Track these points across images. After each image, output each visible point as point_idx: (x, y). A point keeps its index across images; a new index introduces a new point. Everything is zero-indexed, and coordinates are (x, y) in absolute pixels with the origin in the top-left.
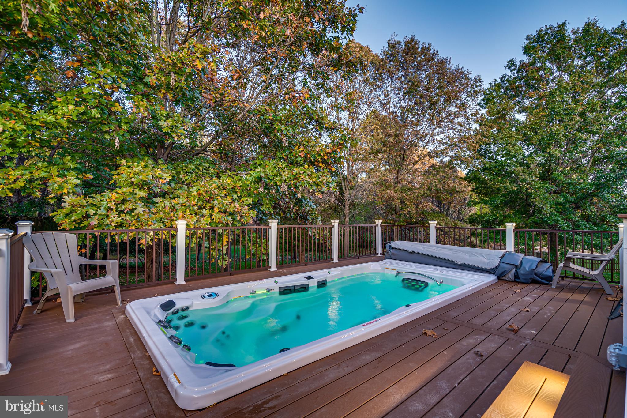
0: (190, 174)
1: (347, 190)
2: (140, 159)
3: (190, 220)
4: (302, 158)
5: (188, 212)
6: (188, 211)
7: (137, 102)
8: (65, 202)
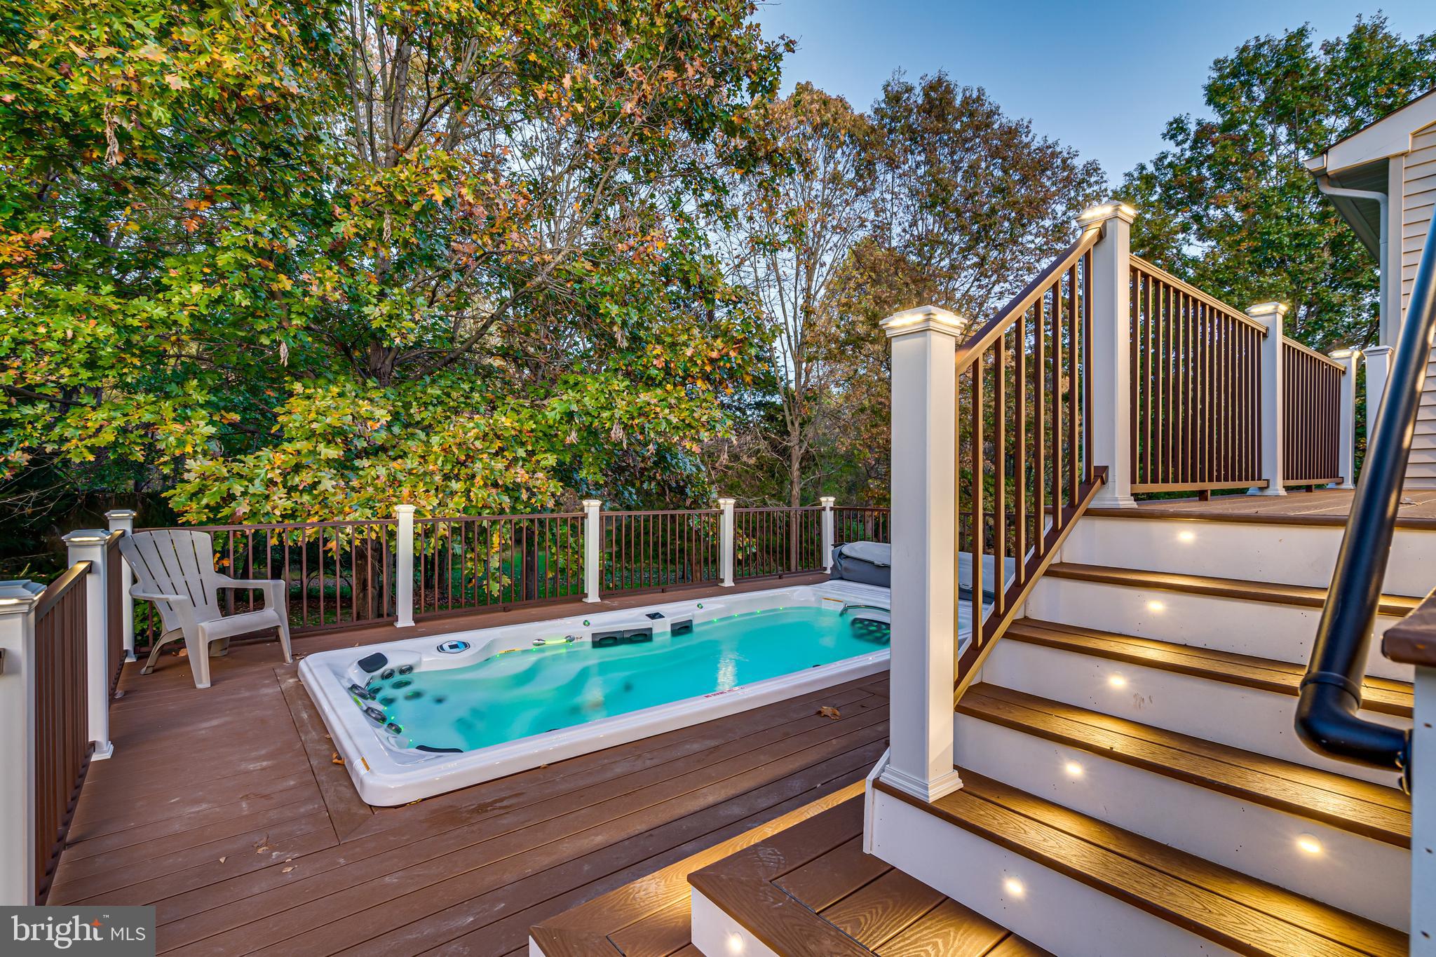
0: (430, 408)
1: (797, 425)
2: (330, 381)
3: (423, 503)
4: (659, 369)
5: (421, 488)
6: (421, 484)
7: (320, 271)
8: (189, 471)
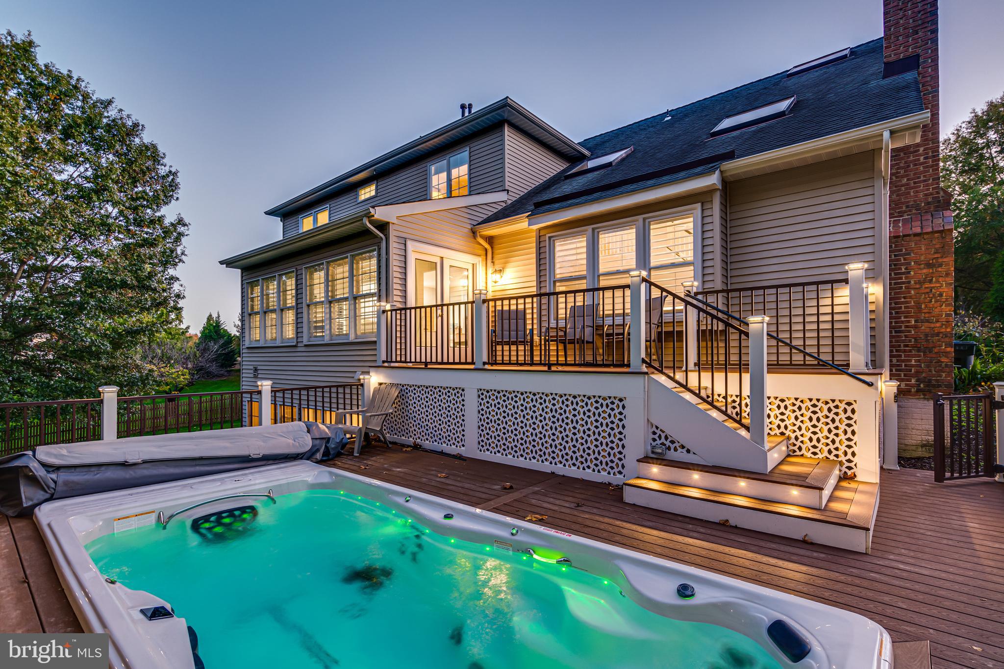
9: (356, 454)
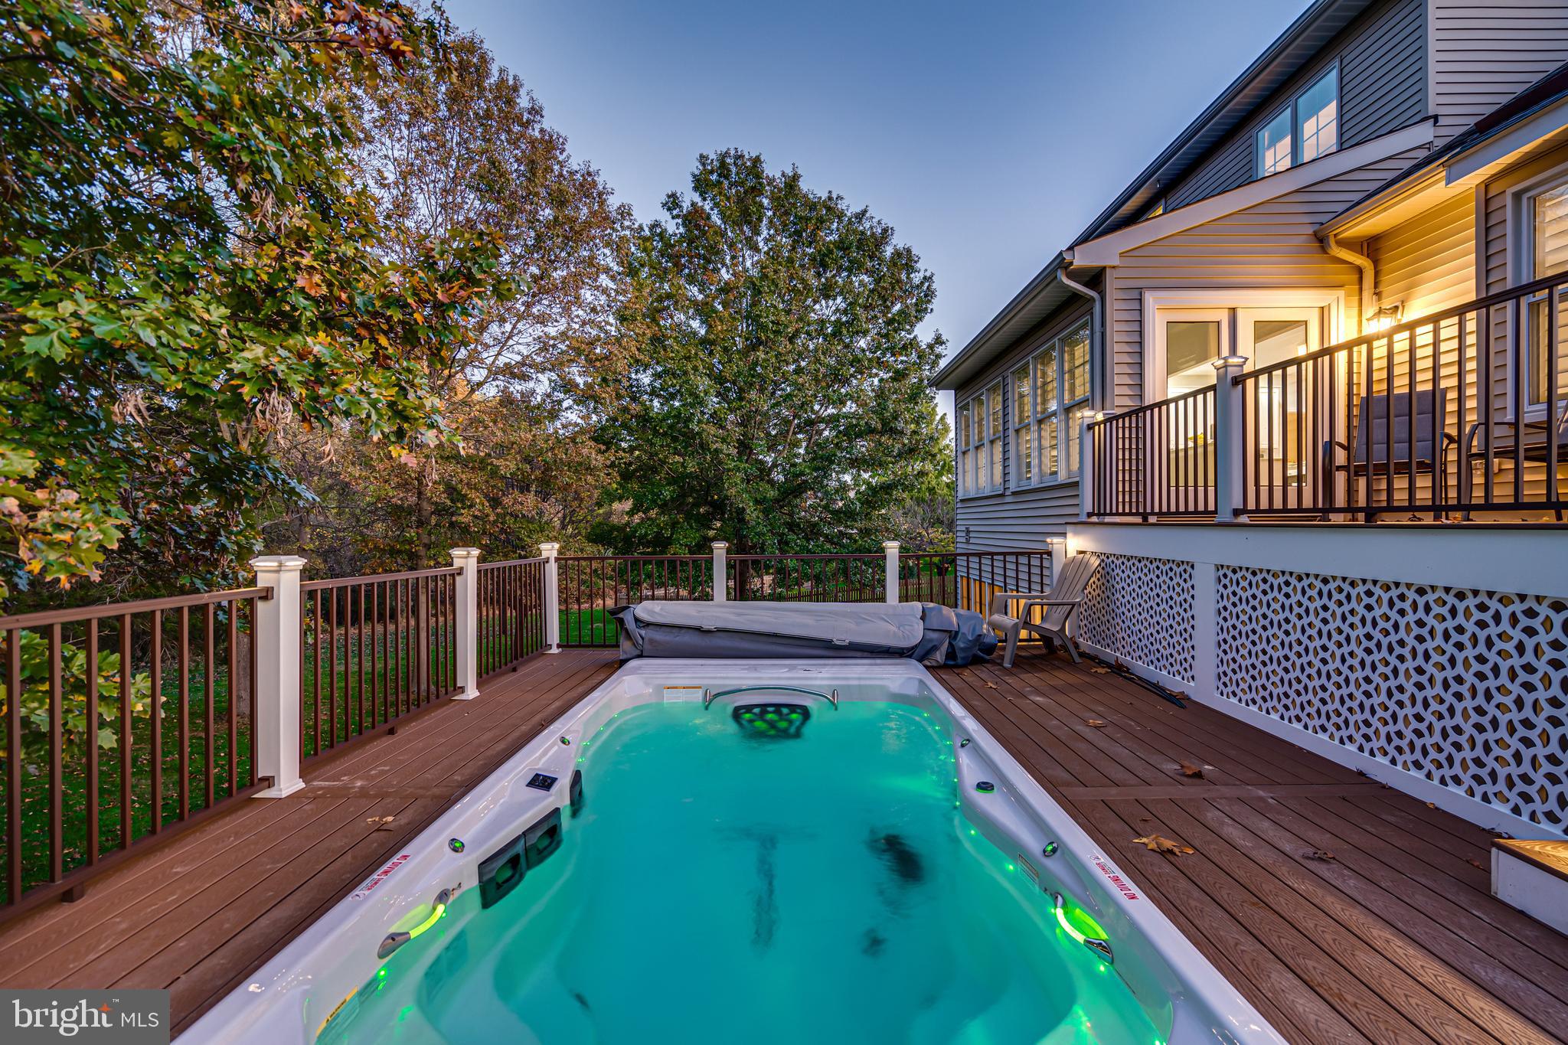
4: (308, 298)
9: (1007, 665)
